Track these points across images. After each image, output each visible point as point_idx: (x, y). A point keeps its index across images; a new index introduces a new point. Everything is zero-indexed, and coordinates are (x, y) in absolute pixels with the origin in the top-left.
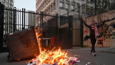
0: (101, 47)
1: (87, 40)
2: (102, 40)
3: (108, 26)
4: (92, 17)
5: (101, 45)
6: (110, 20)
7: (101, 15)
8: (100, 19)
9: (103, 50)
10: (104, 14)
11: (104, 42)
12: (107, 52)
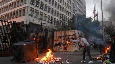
0: (65, 52)
1: (56, 46)
2: (66, 47)
3: (70, 39)
4: (61, 32)
5: (66, 51)
6: (71, 36)
7: (66, 31)
8: (66, 34)
9: (68, 54)
10: (68, 31)
11: (67, 49)
12: (71, 55)
